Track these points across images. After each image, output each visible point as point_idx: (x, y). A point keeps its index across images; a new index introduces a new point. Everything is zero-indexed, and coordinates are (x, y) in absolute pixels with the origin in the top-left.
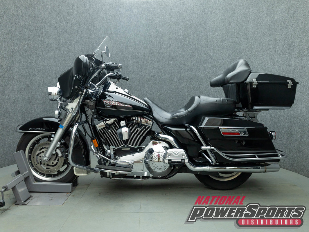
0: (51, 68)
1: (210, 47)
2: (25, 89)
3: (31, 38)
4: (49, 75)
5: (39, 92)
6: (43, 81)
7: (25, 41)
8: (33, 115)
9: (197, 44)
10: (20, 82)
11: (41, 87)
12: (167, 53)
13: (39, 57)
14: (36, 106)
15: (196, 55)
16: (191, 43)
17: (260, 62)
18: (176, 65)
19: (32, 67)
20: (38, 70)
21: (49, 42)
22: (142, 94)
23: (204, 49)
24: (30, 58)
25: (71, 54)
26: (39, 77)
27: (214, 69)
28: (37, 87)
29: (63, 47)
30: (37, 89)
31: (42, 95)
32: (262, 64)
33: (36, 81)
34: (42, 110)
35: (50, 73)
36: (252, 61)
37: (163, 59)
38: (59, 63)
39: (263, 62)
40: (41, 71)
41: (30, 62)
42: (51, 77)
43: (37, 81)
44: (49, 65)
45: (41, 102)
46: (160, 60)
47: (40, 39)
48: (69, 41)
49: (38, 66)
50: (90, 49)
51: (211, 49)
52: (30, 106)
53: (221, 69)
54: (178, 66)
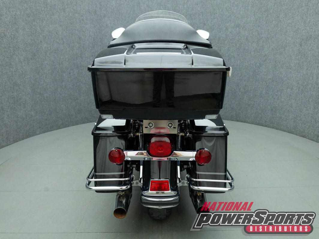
0: (57, 33)
1: (233, 3)
2: (32, 59)
4: (56, 42)
5: (46, 61)
6: (49, 48)
7: (27, 5)
8: (43, 86)
10: (26, 51)
11: (48, 55)
13: (43, 21)
14: (45, 76)
15: (217, 13)
17: (289, 21)
18: (194, 24)
19: (37, 34)
20: (44, 36)
21: (53, 3)
23: (227, 5)
24: (33, 23)
25: (77, 15)
26: (46, 44)
27: (238, 28)
28: (44, 55)
29: (68, 8)
30: (44, 58)
31: (50, 64)
32: (292, 24)
33: (42, 49)
34: (51, 80)
35: (56, 39)
36: (281, 21)
38: (65, 27)
39: (293, 22)
40: (47, 38)
41: (34, 28)
42: (58, 43)
43: (44, 48)
44: (54, 30)
45: (50, 72)
49: (43, 32)
51: (234, 5)
52: (38, 77)
53: (245, 28)
54: (196, 25)
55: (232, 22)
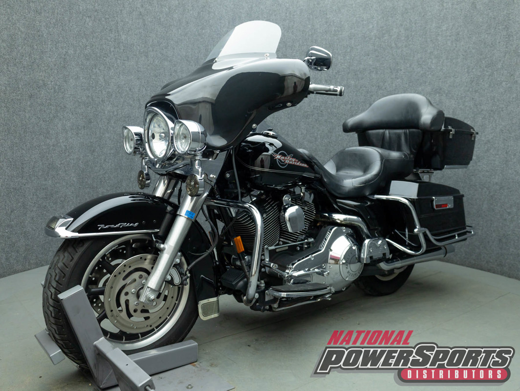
0: (130, 89)
1: (431, 53)
2: (84, 127)
3: (97, 34)
4: (128, 103)
5: (108, 133)
6: (116, 113)
7: (87, 41)
8: (98, 174)
9: (406, 47)
10: (76, 114)
11: (113, 124)
12: (346, 64)
13: (110, 68)
14: (103, 157)
15: (402, 68)
16: (393, 45)
18: (361, 88)
19: (97, 87)
20: (108, 92)
21: (129, 42)
22: (294, 141)
23: (419, 56)
24: (94, 70)
25: (166, 63)
26: (110, 105)
27: (438, 95)
28: (106, 124)
29: (153, 50)
30: (105, 128)
31: (114, 138)
33: (104, 113)
34: (113, 165)
35: (128, 99)
37: (337, 76)
38: (146, 81)
40: (114, 96)
41: (94, 77)
42: (131, 106)
43: (106, 112)
44: (127, 85)
45: (112, 151)
46: (330, 77)
47: (112, 36)
48: (164, 40)
49: (109, 85)
50: (202, 55)
51: (433, 57)
52: (92, 158)
53: (450, 95)
54: (364, 88)
55: (427, 84)
